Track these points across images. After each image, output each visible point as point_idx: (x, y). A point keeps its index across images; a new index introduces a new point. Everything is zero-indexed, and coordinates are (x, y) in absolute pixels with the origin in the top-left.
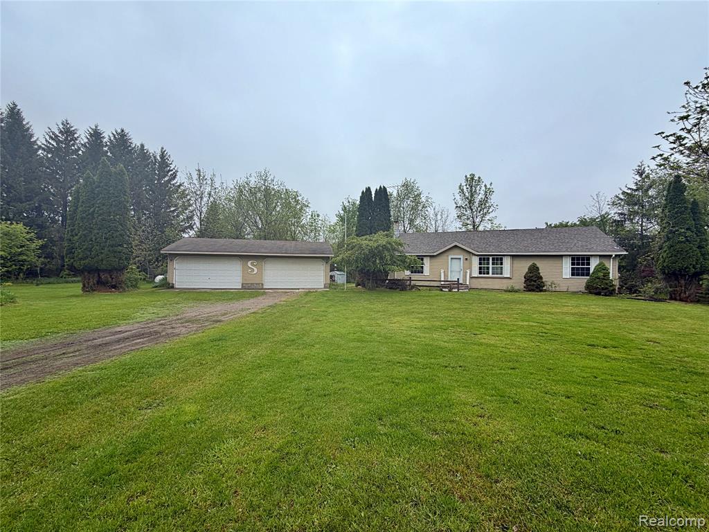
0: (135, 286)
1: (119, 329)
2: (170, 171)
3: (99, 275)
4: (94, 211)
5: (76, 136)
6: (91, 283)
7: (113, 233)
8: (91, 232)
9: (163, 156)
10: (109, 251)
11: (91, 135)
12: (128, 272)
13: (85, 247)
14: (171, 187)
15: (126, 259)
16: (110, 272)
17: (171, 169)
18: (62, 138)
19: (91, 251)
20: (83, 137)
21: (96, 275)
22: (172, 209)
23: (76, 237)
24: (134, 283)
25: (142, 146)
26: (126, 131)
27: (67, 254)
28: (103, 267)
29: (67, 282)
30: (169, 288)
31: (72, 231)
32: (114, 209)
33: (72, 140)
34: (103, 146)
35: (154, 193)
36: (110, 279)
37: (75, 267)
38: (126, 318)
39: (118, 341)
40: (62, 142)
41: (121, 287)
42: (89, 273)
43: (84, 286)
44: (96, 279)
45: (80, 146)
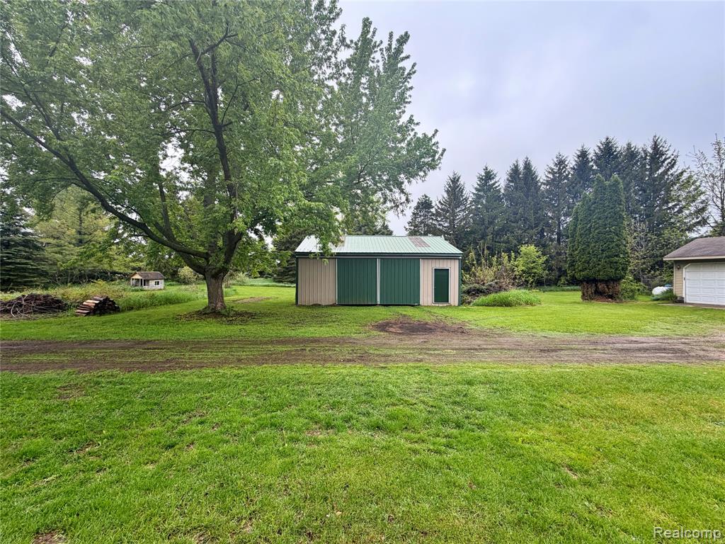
0: (632, 298)
1: (634, 339)
2: (665, 159)
3: (596, 285)
4: (591, 226)
5: (566, 163)
6: (590, 292)
7: (609, 245)
8: (588, 246)
9: (655, 147)
10: (606, 262)
11: (579, 157)
12: (625, 282)
13: (583, 260)
14: (668, 179)
15: (623, 269)
16: (606, 282)
17: (668, 156)
18: (556, 169)
19: (588, 263)
20: (572, 162)
21: (594, 285)
22: (670, 205)
23: (577, 252)
24: (631, 294)
25: (629, 145)
26: (611, 138)
27: (569, 267)
28: (600, 277)
29: (563, 290)
30: (676, 302)
31: (573, 246)
32: (609, 221)
33: (564, 167)
34: (589, 162)
35: (645, 191)
36: (606, 289)
37: (576, 278)
38: (637, 329)
39: (639, 350)
40: (556, 173)
41: (618, 297)
42: (587, 283)
43: (584, 295)
44: (594, 289)
45: (570, 170)
